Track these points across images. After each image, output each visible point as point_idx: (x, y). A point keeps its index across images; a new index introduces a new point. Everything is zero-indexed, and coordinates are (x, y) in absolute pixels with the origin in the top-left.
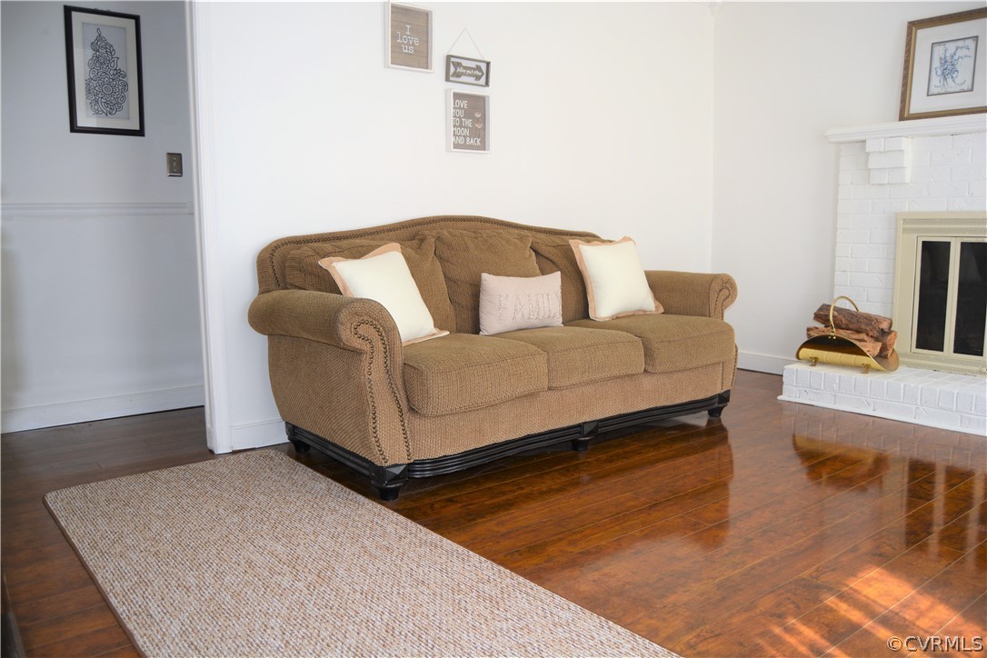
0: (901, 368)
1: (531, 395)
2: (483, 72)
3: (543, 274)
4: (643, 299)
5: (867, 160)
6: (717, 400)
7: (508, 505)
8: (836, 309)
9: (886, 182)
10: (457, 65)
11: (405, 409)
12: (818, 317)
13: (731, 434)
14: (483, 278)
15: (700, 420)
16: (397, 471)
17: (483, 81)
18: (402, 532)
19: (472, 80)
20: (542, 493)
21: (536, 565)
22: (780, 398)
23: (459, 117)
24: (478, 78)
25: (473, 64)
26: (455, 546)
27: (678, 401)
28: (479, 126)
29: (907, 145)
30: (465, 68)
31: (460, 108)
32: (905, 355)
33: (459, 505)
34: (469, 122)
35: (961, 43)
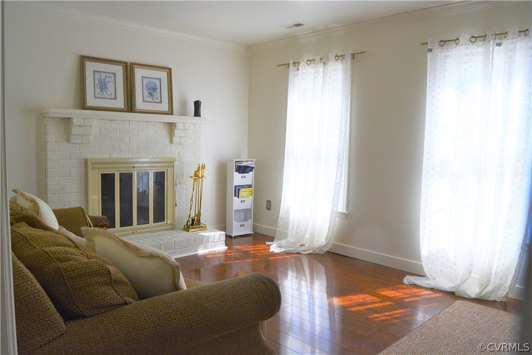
5: (70, 129)
9: (80, 142)
35: (107, 75)
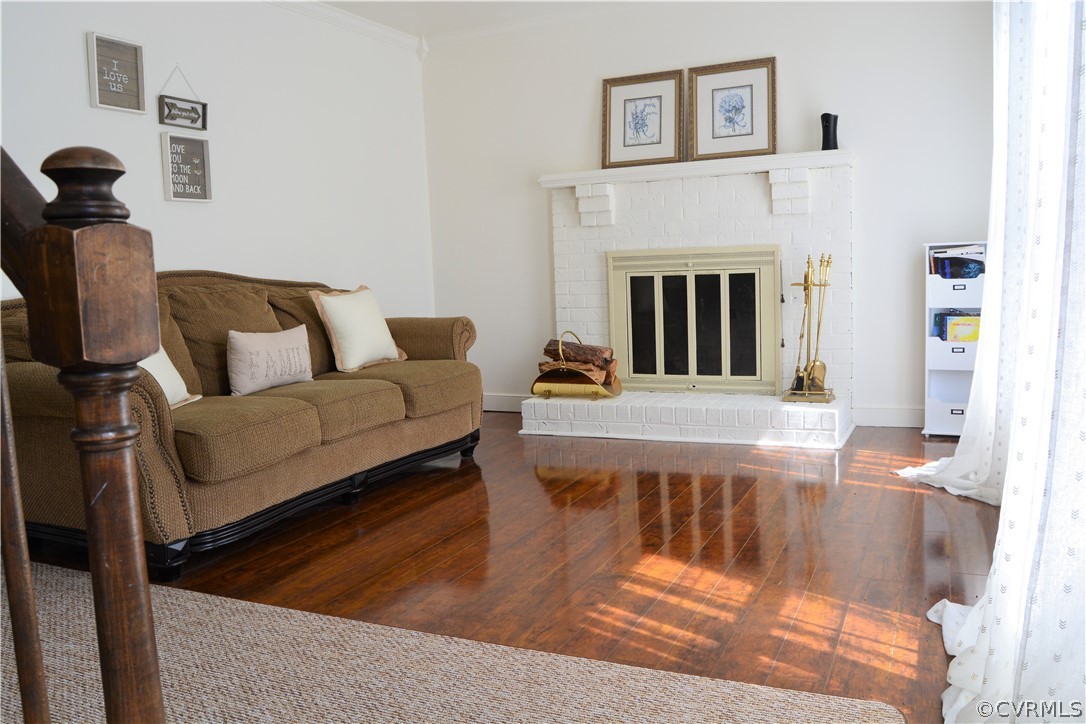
0: (624, 393)
1: (303, 453)
2: (200, 114)
3: (284, 330)
4: (387, 348)
5: (577, 204)
6: (469, 439)
7: (304, 563)
8: (564, 344)
9: (595, 224)
10: (172, 106)
11: (182, 479)
12: (547, 352)
13: (483, 472)
14: (230, 335)
15: (453, 462)
16: (179, 547)
17: (199, 124)
18: (207, 607)
19: (187, 123)
20: (333, 548)
21: (361, 608)
22: (520, 432)
23: (177, 163)
24: (194, 121)
25: (188, 106)
26: (271, 608)
27: (437, 444)
28: (198, 173)
29: (610, 190)
30: (180, 109)
31: (177, 153)
32: (625, 381)
33: (252, 572)
34: (187, 169)
35: (648, 101)
